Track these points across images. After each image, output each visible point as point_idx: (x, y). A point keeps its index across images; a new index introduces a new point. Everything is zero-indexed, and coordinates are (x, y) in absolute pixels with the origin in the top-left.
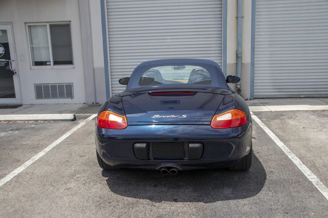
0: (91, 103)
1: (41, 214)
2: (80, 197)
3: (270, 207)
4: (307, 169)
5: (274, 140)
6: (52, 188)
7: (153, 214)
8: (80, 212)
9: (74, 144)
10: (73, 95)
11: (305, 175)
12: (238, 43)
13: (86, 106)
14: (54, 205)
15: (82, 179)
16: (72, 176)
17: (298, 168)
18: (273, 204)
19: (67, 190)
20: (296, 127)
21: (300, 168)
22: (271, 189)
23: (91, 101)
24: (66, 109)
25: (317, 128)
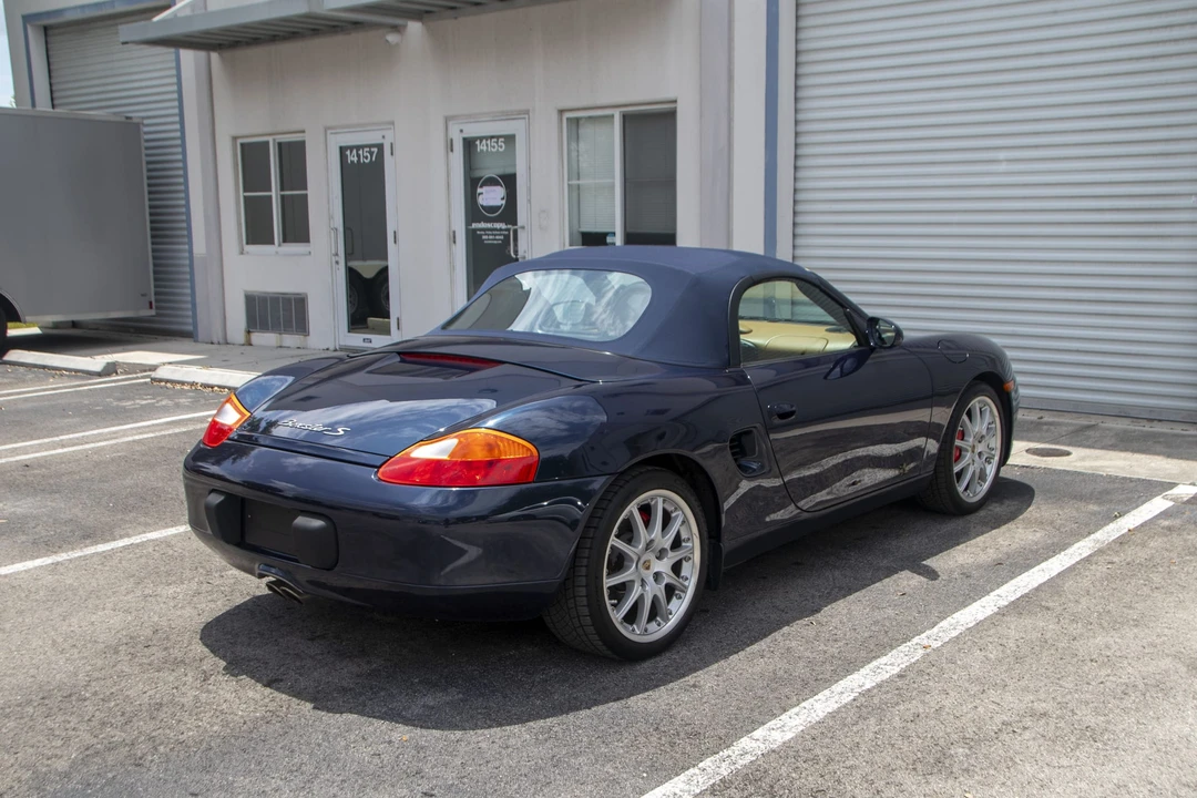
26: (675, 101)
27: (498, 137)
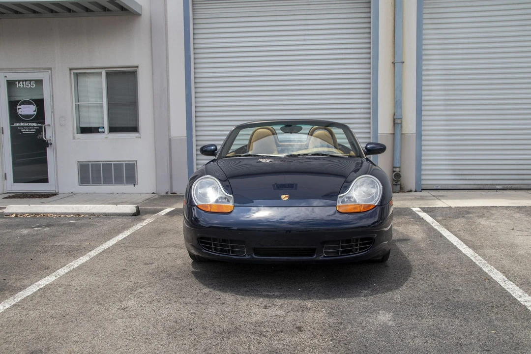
0: (164, 193)
1: (79, 343)
2: (143, 320)
3: (457, 341)
4: (517, 288)
5: (457, 246)
6: (98, 307)
7: (263, 347)
8: (142, 342)
9: (136, 247)
10: (136, 180)
11: (514, 295)
12: (396, 102)
13: (157, 197)
14: (100, 330)
15: (146, 296)
16: (131, 290)
17: (501, 285)
18: (462, 336)
19: (123, 311)
20: (492, 228)
21: (503, 286)
22: (457, 314)
23: (165, 189)
24: (125, 200)
25: (527, 230)
26: (137, 67)
27: (30, 81)
